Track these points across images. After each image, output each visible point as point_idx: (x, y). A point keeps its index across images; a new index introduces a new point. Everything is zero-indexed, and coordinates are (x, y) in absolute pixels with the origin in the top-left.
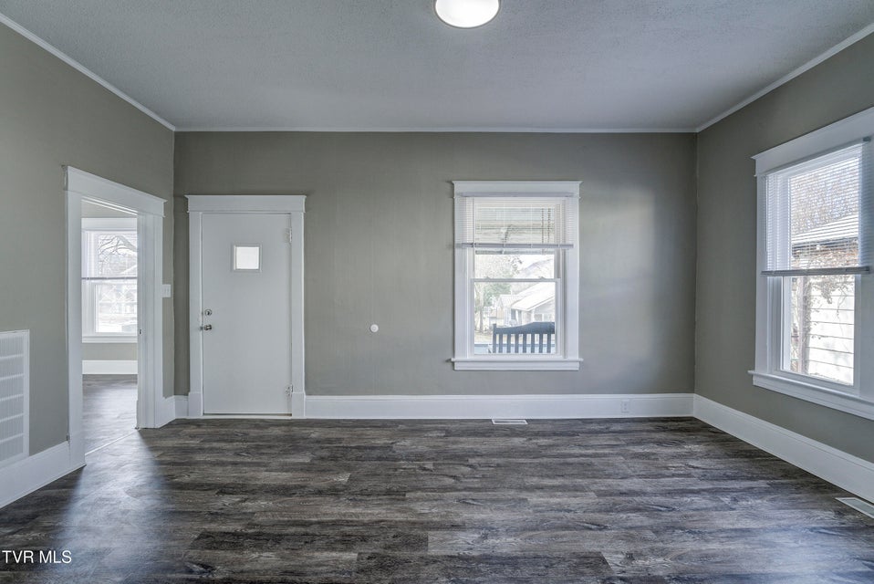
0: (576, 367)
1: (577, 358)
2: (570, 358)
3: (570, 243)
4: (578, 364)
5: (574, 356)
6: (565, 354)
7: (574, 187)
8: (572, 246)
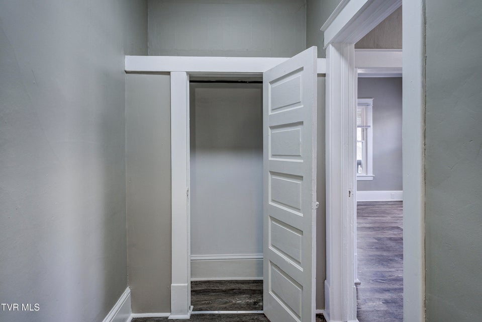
0: (371, 179)
1: (372, 175)
2: (369, 175)
3: (369, 125)
4: (372, 178)
5: (371, 173)
6: (367, 173)
7: (370, 101)
8: (370, 126)
